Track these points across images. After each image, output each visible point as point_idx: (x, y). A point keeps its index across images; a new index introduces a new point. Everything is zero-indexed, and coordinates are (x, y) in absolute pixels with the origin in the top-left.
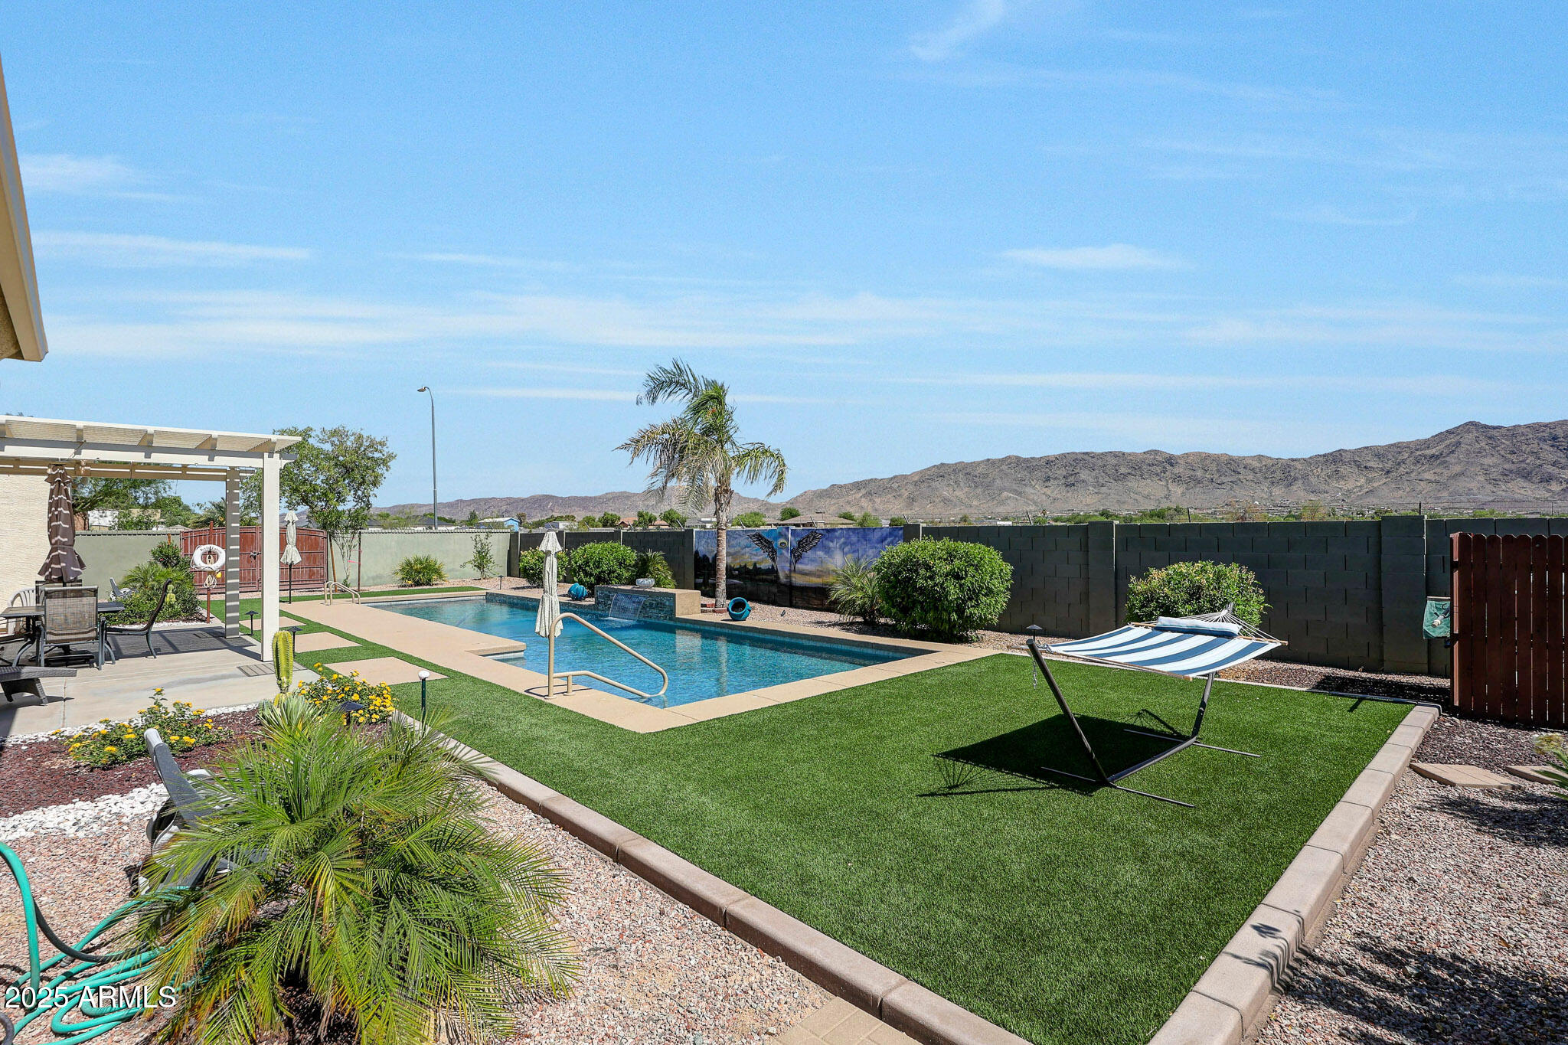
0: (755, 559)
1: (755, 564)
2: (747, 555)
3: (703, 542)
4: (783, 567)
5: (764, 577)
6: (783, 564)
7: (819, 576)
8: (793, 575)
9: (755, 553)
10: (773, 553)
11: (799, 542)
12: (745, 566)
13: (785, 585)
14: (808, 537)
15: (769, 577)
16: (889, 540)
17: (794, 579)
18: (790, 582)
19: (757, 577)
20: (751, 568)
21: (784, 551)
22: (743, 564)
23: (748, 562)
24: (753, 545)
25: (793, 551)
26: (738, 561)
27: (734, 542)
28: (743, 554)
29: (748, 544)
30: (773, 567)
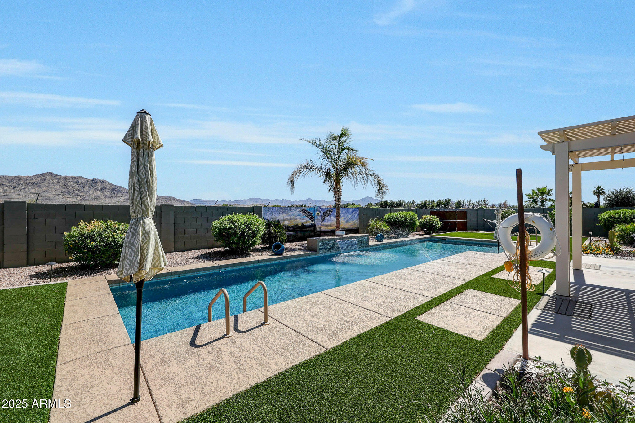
0: (303, 221)
1: (303, 224)
2: (298, 220)
3: (268, 214)
4: (318, 224)
5: (307, 229)
6: (318, 223)
7: (332, 226)
8: (321, 227)
9: (303, 218)
10: (312, 218)
11: (324, 213)
12: (297, 225)
13: (319, 231)
14: (327, 211)
15: (310, 229)
16: (354, 212)
17: (322, 229)
18: (320, 230)
19: (304, 230)
20: (300, 225)
21: (318, 217)
22: (295, 224)
23: (299, 223)
24: (302, 215)
25: (321, 217)
26: (293, 223)
27: (291, 213)
28: (296, 219)
29: (299, 214)
30: (312, 224)
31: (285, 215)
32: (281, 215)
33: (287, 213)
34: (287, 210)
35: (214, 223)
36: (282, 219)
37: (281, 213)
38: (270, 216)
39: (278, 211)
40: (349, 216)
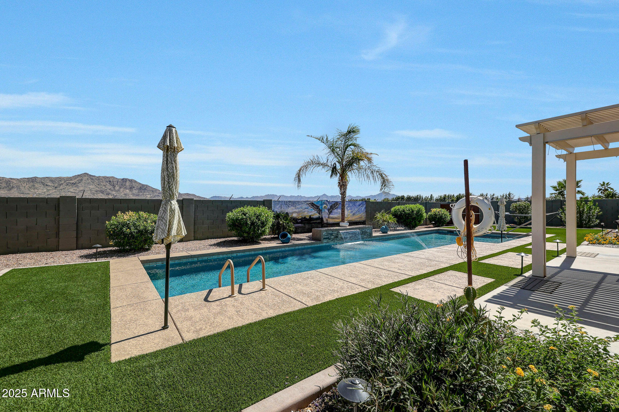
0: (310, 214)
1: (310, 216)
2: (306, 212)
3: (278, 207)
4: (325, 217)
5: (315, 221)
6: (325, 215)
7: (337, 219)
8: (328, 219)
9: (310, 211)
10: (320, 211)
11: (331, 206)
12: (305, 217)
13: (326, 224)
14: (334, 204)
15: (317, 221)
16: (361, 205)
17: (329, 221)
18: (327, 222)
19: (312, 222)
20: (308, 218)
21: (326, 210)
22: (303, 217)
23: (307, 215)
24: (310, 208)
25: (329, 210)
26: (301, 215)
27: (299, 207)
28: (304, 212)
29: (307, 207)
30: (319, 216)
31: (294, 208)
32: (290, 208)
33: (295, 206)
34: (295, 203)
35: (228, 214)
36: (291, 212)
37: (289, 206)
38: (279, 209)
39: (287, 204)
40: (356, 209)
